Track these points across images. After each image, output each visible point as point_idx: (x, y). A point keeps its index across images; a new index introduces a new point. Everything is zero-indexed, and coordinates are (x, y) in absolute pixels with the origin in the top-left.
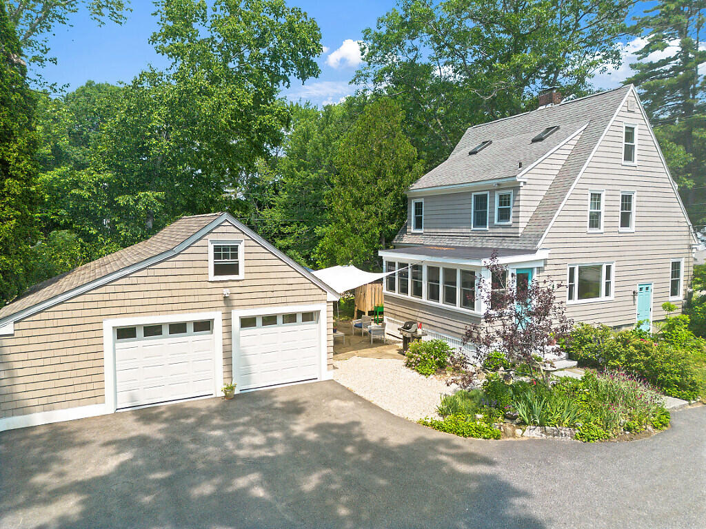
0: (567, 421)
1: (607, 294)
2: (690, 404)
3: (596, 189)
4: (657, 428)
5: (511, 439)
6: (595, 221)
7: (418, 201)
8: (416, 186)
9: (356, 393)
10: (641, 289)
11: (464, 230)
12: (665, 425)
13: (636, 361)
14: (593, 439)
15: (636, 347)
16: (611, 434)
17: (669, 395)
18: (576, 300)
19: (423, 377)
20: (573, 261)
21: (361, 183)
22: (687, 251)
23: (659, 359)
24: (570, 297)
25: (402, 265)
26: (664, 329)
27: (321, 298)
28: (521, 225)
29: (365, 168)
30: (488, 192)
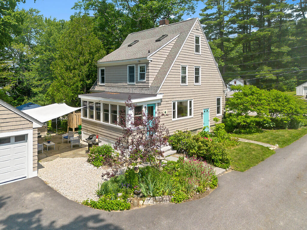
0: (167, 191)
1: (190, 115)
2: (226, 171)
3: (184, 64)
4: (212, 188)
5: (137, 208)
6: (184, 80)
7: (102, 68)
8: (101, 61)
9: (50, 185)
10: (205, 111)
11: (124, 84)
12: (216, 186)
13: (203, 150)
14: (180, 201)
15: (202, 142)
16: (189, 196)
17: (217, 167)
18: (176, 119)
19: (96, 168)
20: (174, 100)
21: (71, 58)
22: (222, 93)
23: (212, 148)
24: (174, 117)
25: (90, 102)
26: (214, 130)
27: (29, 126)
28: (150, 82)
29: (73, 50)
30: (135, 65)
